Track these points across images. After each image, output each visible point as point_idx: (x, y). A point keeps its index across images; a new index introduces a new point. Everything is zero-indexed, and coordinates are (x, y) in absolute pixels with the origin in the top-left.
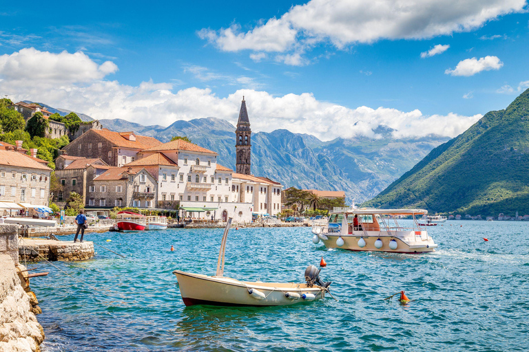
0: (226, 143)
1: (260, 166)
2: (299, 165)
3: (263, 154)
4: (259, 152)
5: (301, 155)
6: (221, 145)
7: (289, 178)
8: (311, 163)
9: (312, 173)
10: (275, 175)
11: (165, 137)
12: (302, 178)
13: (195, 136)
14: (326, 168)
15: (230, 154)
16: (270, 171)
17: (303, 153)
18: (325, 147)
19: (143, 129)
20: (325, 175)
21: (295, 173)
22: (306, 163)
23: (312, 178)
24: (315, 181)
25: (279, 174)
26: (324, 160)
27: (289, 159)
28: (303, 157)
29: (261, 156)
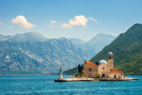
0: (37, 43)
1: (52, 53)
2: (69, 53)
3: (54, 48)
4: (52, 47)
5: (70, 48)
6: (35, 44)
7: (64, 58)
8: (75, 52)
9: (75, 56)
10: (58, 57)
11: (10, 41)
12: (70, 58)
13: (24, 40)
14: (81, 54)
15: (39, 48)
16: (56, 55)
17: (71, 47)
18: (84, 45)
19: (4, 37)
20: (81, 57)
21: (67, 56)
22: (72, 52)
23: (74, 58)
24: (76, 59)
25: (60, 56)
26: (80, 50)
27: (65, 50)
28: (71, 49)
29: (52, 49)
